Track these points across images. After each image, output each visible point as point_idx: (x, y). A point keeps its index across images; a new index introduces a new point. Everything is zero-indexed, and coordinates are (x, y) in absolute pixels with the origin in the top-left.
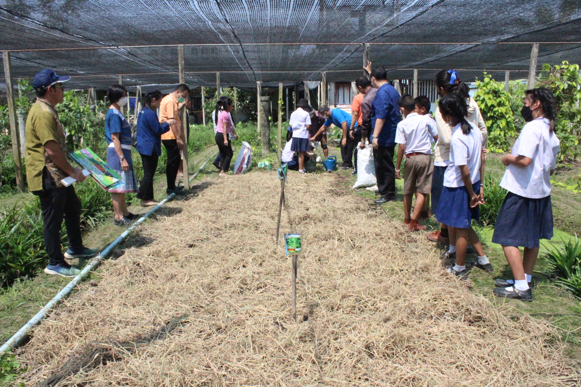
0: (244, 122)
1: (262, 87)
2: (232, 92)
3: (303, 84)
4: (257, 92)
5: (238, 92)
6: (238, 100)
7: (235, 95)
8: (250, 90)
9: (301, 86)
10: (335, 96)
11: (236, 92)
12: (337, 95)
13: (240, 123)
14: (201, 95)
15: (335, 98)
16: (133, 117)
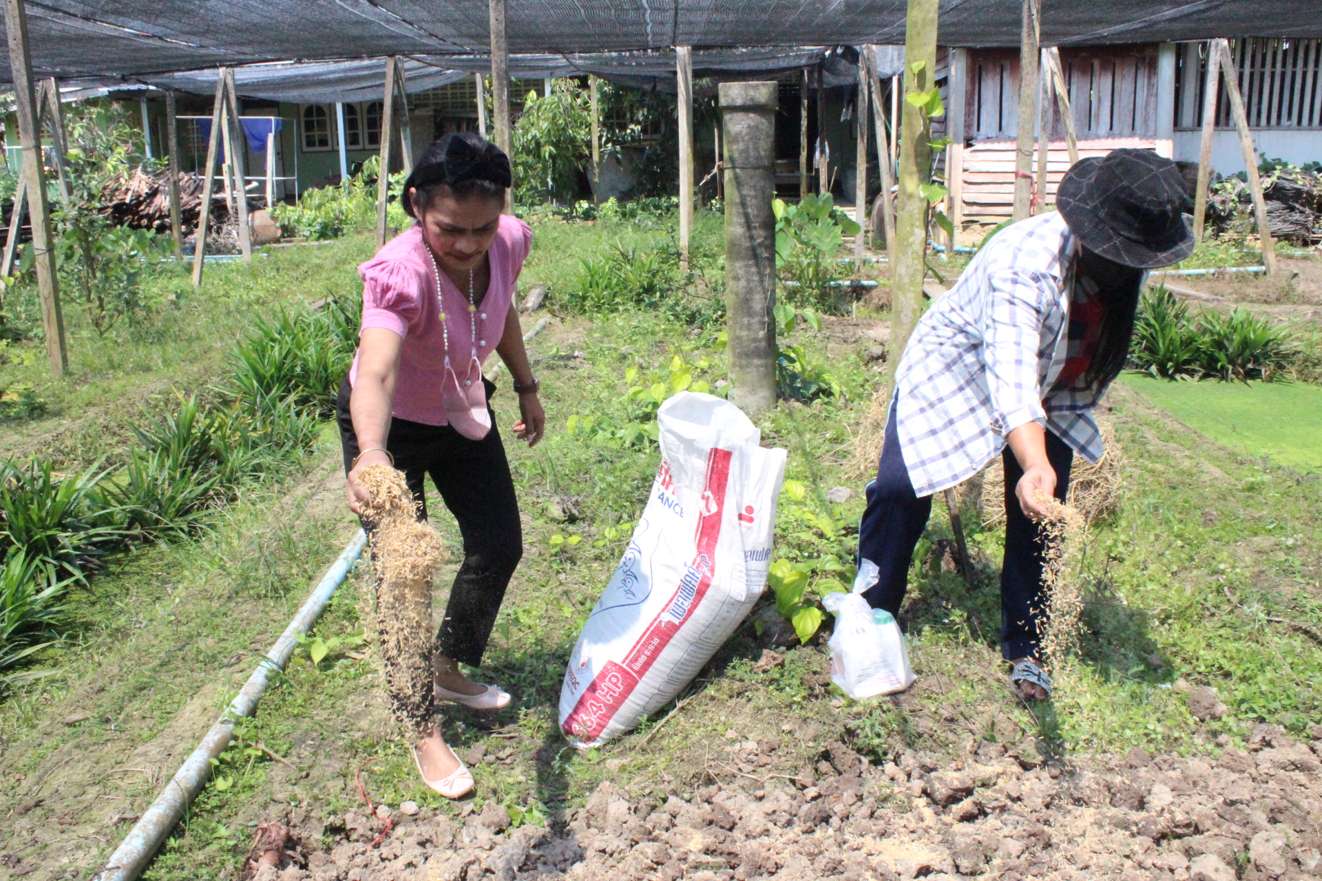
0: (623, 198)
1: (697, 74)
2: (585, 94)
3: (852, 56)
4: (675, 96)
5: (604, 97)
6: (604, 124)
7: (594, 105)
8: (648, 87)
9: (843, 64)
10: (969, 104)
11: (596, 95)
12: (973, 99)
13: (612, 202)
14: (474, 107)
15: (968, 114)
16: (255, 184)
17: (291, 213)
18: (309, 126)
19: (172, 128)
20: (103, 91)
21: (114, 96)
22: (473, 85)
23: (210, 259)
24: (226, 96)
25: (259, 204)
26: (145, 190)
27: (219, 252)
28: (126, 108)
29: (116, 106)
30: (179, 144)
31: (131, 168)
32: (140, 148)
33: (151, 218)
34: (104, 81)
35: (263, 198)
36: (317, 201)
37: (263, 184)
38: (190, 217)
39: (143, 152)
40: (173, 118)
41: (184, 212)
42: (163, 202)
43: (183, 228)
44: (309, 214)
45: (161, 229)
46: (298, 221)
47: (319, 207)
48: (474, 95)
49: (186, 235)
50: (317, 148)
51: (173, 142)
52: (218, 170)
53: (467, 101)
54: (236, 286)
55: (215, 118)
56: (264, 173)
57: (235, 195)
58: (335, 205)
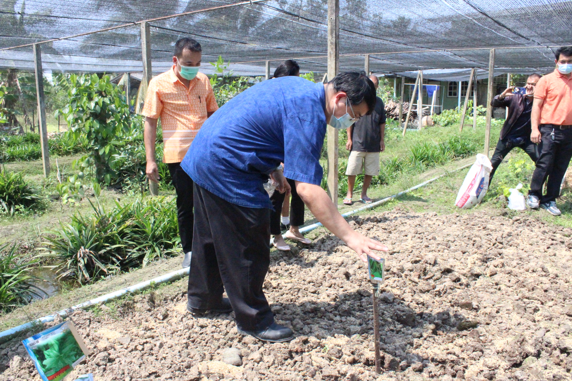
16: (428, 107)
17: (438, 117)
18: (451, 88)
19: (403, 88)
20: (383, 75)
21: (386, 77)
22: (506, 76)
23: (409, 130)
24: (420, 77)
25: (428, 114)
26: (392, 107)
27: (412, 128)
28: (389, 81)
29: (386, 80)
30: (404, 93)
31: (389, 100)
32: (392, 94)
33: (393, 116)
34: (383, 73)
35: (429, 112)
36: (447, 114)
37: (430, 107)
38: (404, 116)
39: (393, 94)
40: (403, 84)
41: (403, 115)
42: (397, 111)
43: (402, 120)
44: (443, 119)
45: (396, 119)
46: (440, 120)
47: (448, 116)
48: (506, 80)
49: (403, 122)
50: (453, 96)
51: (402, 92)
52: (415, 102)
53: (504, 81)
54: (415, 137)
55: (416, 85)
56: (431, 104)
57: (420, 111)
58: (453, 116)
